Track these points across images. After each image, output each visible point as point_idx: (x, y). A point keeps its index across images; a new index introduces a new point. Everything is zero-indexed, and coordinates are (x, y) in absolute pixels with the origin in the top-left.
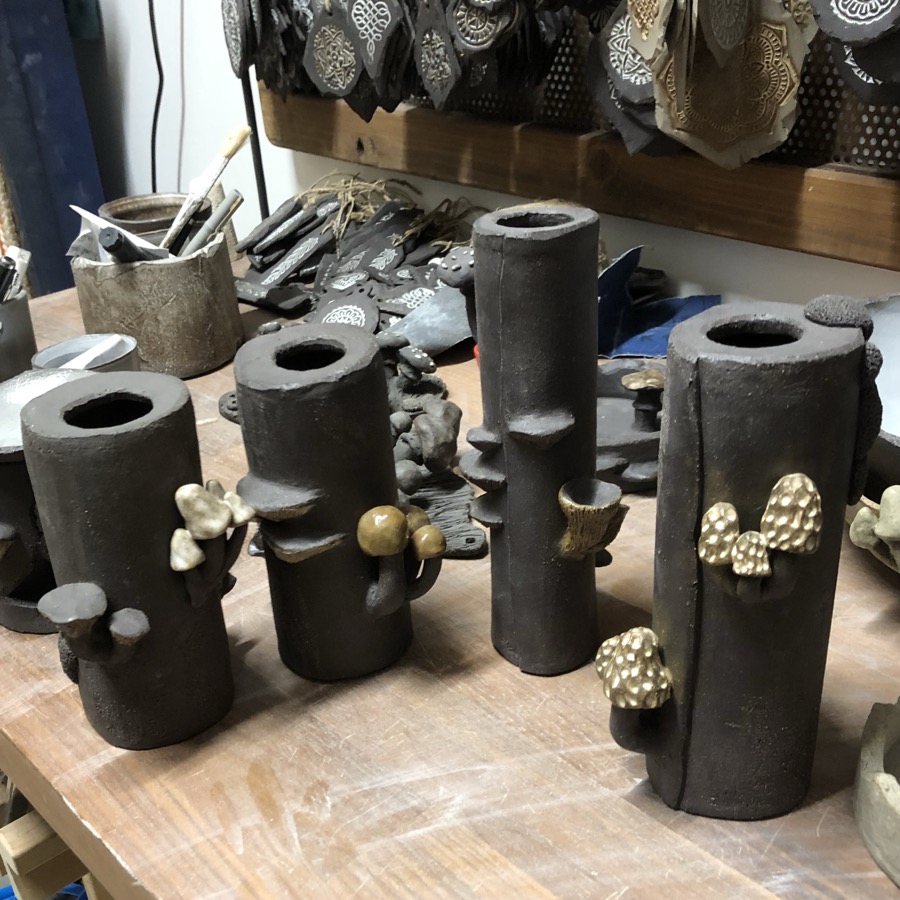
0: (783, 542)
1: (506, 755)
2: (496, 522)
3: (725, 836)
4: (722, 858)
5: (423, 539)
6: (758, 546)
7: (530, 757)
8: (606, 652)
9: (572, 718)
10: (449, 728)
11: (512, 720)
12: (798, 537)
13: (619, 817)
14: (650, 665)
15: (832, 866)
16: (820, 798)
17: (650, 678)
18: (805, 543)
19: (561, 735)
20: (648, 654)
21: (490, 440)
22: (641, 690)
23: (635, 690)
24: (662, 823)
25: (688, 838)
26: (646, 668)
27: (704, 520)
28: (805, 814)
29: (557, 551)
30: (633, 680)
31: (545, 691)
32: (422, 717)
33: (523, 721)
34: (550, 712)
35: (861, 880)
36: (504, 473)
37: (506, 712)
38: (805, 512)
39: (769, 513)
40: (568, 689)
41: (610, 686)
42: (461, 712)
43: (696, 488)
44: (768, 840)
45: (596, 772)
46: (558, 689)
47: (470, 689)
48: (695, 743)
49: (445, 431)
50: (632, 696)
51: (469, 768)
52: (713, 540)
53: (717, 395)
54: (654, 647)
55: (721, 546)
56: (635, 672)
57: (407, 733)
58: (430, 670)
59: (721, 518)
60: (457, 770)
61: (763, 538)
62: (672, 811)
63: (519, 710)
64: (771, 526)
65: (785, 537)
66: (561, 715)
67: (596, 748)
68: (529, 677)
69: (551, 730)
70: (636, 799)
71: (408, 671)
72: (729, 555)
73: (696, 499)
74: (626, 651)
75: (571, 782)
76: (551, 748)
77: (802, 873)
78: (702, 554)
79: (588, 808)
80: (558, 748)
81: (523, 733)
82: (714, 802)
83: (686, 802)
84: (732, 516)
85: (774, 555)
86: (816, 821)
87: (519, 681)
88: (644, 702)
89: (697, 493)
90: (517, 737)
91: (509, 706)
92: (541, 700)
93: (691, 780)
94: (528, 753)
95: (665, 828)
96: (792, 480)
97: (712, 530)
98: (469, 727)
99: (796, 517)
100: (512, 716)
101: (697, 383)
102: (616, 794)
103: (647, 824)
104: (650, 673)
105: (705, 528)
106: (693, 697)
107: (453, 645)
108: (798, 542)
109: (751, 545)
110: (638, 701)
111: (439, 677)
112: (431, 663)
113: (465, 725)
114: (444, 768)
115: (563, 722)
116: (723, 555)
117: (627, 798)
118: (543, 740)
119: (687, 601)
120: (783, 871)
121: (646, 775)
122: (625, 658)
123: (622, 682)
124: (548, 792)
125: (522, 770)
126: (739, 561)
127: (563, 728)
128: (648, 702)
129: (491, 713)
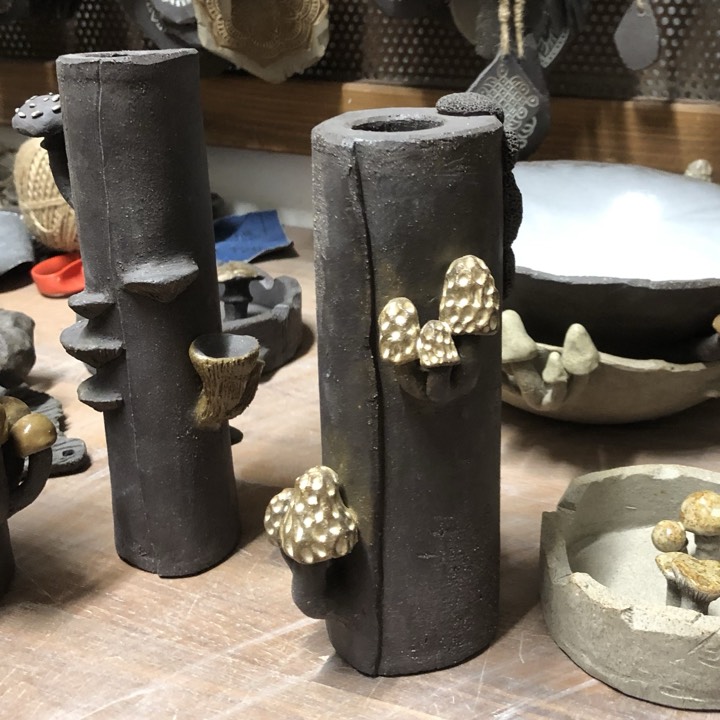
0: (468, 324)
1: (165, 672)
2: (114, 399)
3: (433, 690)
4: (438, 713)
5: (26, 431)
6: (444, 333)
7: (194, 666)
8: (277, 510)
9: (233, 612)
10: (84, 660)
11: (162, 632)
12: (480, 318)
13: (315, 702)
14: (335, 505)
15: (546, 687)
16: (512, 624)
17: (337, 520)
18: (489, 321)
19: (225, 632)
20: (331, 493)
21: (99, 301)
22: (329, 536)
23: (322, 539)
24: (363, 695)
25: (396, 702)
26: (331, 509)
27: (381, 318)
28: (503, 645)
29: (192, 421)
30: (318, 527)
31: (193, 591)
32: (45, 656)
33: (176, 630)
34: (205, 613)
35: (577, 693)
36: (120, 339)
37: (154, 626)
38: (483, 290)
39: (449, 298)
40: (219, 583)
41: (293, 541)
42: (96, 639)
43: (368, 286)
44: (477, 680)
45: (275, 662)
46: (208, 586)
47: (102, 610)
48: (388, 590)
49: (20, 338)
50: (320, 546)
51: (122, 699)
52: (396, 336)
53: (380, 179)
54: (336, 485)
55: (406, 341)
56: (319, 517)
57: (29, 680)
58: (46, 601)
59: (400, 313)
60: (105, 706)
61: (446, 325)
62: (369, 679)
63: (168, 620)
64: (453, 311)
65: (468, 319)
66: (220, 612)
67: (268, 636)
68: (171, 581)
69: (212, 630)
70: (326, 678)
71: (16, 609)
72: (415, 350)
73: (369, 299)
74: (306, 495)
75: (250, 681)
76: (217, 650)
77: (522, 704)
78: (385, 354)
79: (277, 703)
80: (225, 647)
81: (178, 642)
82: (414, 655)
83: (385, 665)
84: (411, 308)
85: (459, 340)
86: (516, 648)
87: (161, 588)
88: (334, 550)
89: (369, 292)
90: (173, 648)
91: (155, 617)
92: (192, 602)
93: (388, 635)
94: (191, 662)
95: (368, 699)
96: (464, 261)
97: (394, 327)
98: (110, 653)
99: (476, 296)
100: (162, 627)
101: (356, 170)
102: (303, 679)
103: (348, 701)
104: (336, 515)
105: (384, 326)
106: (382, 536)
107: (69, 568)
108: (482, 323)
109: (437, 332)
110: (327, 551)
111: (58, 606)
112: (46, 593)
113: (105, 651)
114: (89, 707)
115: (223, 618)
116: (408, 351)
117: (319, 680)
118: (205, 644)
119: (367, 419)
120: (504, 707)
121: (332, 650)
122: (306, 504)
123: (307, 534)
124: (225, 699)
125: (187, 682)
126: (426, 353)
127: (225, 625)
128: (338, 550)
129: (135, 630)
